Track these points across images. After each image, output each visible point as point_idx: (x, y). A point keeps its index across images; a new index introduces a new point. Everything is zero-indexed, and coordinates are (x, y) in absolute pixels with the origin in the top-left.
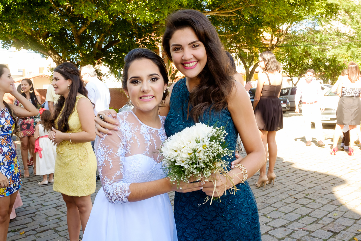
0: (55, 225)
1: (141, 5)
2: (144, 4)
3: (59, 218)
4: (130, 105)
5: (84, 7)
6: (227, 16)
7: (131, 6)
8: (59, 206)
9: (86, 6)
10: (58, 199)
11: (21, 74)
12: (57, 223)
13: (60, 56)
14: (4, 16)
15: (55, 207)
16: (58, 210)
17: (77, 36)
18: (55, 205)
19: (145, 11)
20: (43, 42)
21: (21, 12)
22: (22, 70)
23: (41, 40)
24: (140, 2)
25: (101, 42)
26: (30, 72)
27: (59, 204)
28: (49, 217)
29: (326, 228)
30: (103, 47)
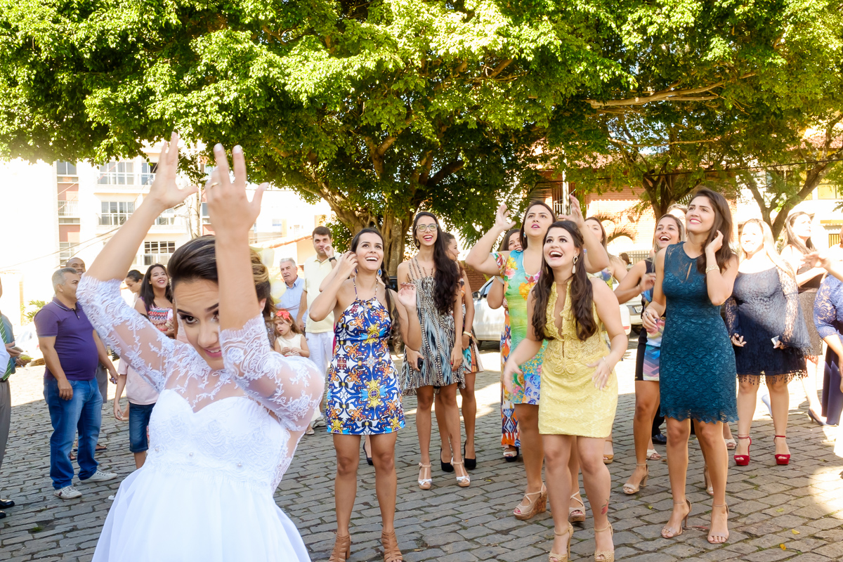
0: (289, 502)
1: (496, 94)
2: (503, 91)
3: (297, 493)
4: (480, 299)
5: (383, 108)
6: (698, 100)
7: (475, 97)
8: (302, 477)
9: (386, 104)
10: (302, 467)
11: (278, 229)
12: (292, 500)
13: (344, 197)
14: (232, 136)
15: (296, 478)
16: (299, 482)
17: (376, 156)
18: (297, 475)
19: (504, 105)
20: (311, 169)
21: (264, 124)
22: (280, 223)
23: (307, 167)
24: (495, 88)
25: (426, 167)
26: (297, 226)
27: (302, 474)
28: (282, 490)
29: (745, 529)
30: (432, 176)
